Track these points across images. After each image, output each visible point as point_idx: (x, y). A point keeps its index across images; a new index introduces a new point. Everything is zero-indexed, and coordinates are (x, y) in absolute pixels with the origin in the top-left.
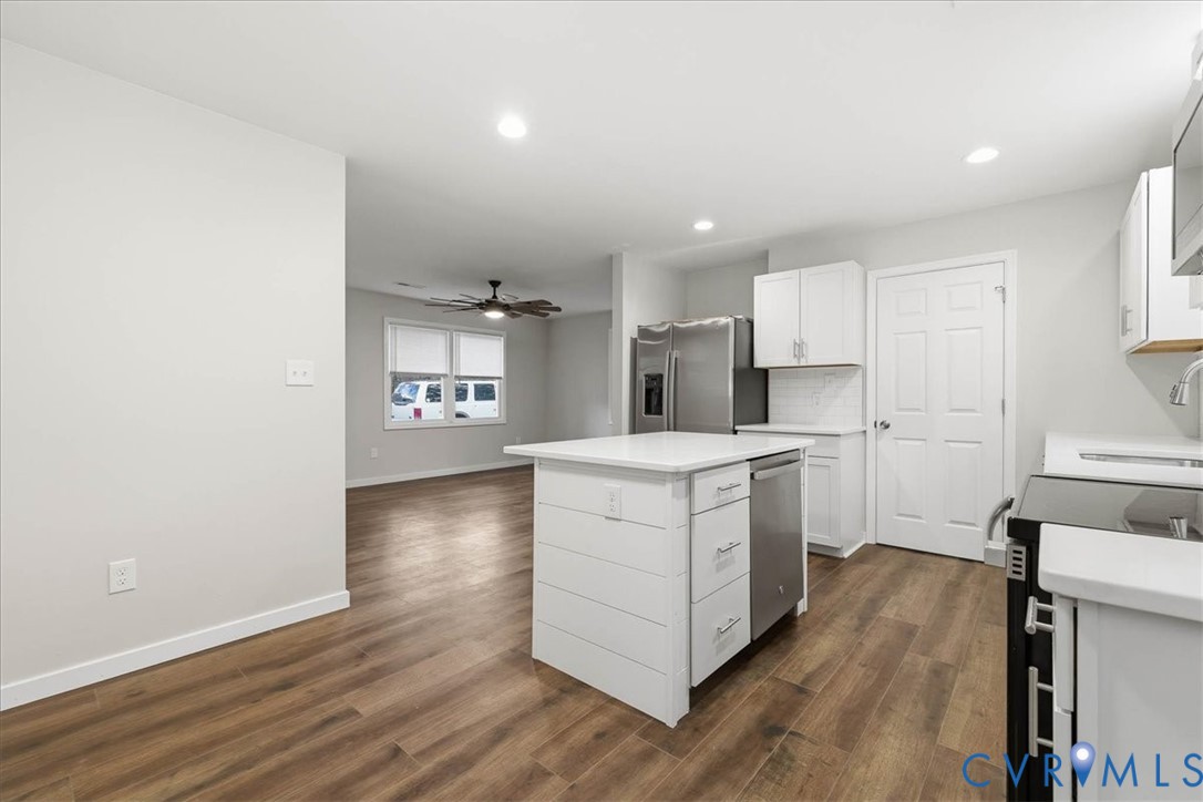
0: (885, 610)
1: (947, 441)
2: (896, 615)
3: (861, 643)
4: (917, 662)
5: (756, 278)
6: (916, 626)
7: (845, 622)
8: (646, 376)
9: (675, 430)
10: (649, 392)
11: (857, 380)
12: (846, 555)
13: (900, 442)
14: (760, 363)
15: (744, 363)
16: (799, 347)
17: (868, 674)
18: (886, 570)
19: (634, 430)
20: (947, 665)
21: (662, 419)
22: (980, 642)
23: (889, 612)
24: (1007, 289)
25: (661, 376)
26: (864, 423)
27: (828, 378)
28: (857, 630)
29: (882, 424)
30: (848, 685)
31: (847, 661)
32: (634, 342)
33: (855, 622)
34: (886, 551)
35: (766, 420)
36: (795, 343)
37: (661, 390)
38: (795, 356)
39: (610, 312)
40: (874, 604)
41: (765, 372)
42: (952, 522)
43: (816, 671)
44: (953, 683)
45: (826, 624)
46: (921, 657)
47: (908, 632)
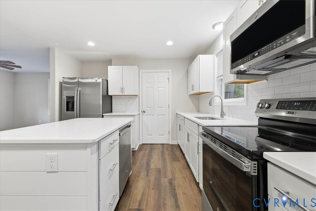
0: (151, 165)
1: (158, 115)
2: (154, 166)
3: (149, 180)
4: (165, 181)
5: (108, 66)
6: (160, 168)
7: (143, 174)
8: (67, 97)
9: (80, 117)
10: (68, 103)
11: (137, 100)
12: (136, 150)
13: (148, 116)
14: (110, 94)
15: (105, 93)
16: (122, 89)
17: (155, 192)
18: (147, 151)
19: (61, 119)
20: (171, 179)
21: (74, 113)
22: (174, 168)
23: (152, 166)
24: (170, 79)
25: (73, 97)
26: (139, 111)
27: (130, 99)
28: (147, 175)
29: (144, 111)
30: (152, 199)
31: (148, 189)
32: (61, 84)
33: (146, 172)
34: (145, 145)
35: (111, 112)
36: (121, 88)
37: (74, 102)
38: (121, 92)
39: (49, 73)
40: (148, 164)
41: (111, 96)
42: (159, 135)
43: (141, 199)
44: (175, 185)
45: (138, 177)
46: (165, 179)
47: (159, 171)
